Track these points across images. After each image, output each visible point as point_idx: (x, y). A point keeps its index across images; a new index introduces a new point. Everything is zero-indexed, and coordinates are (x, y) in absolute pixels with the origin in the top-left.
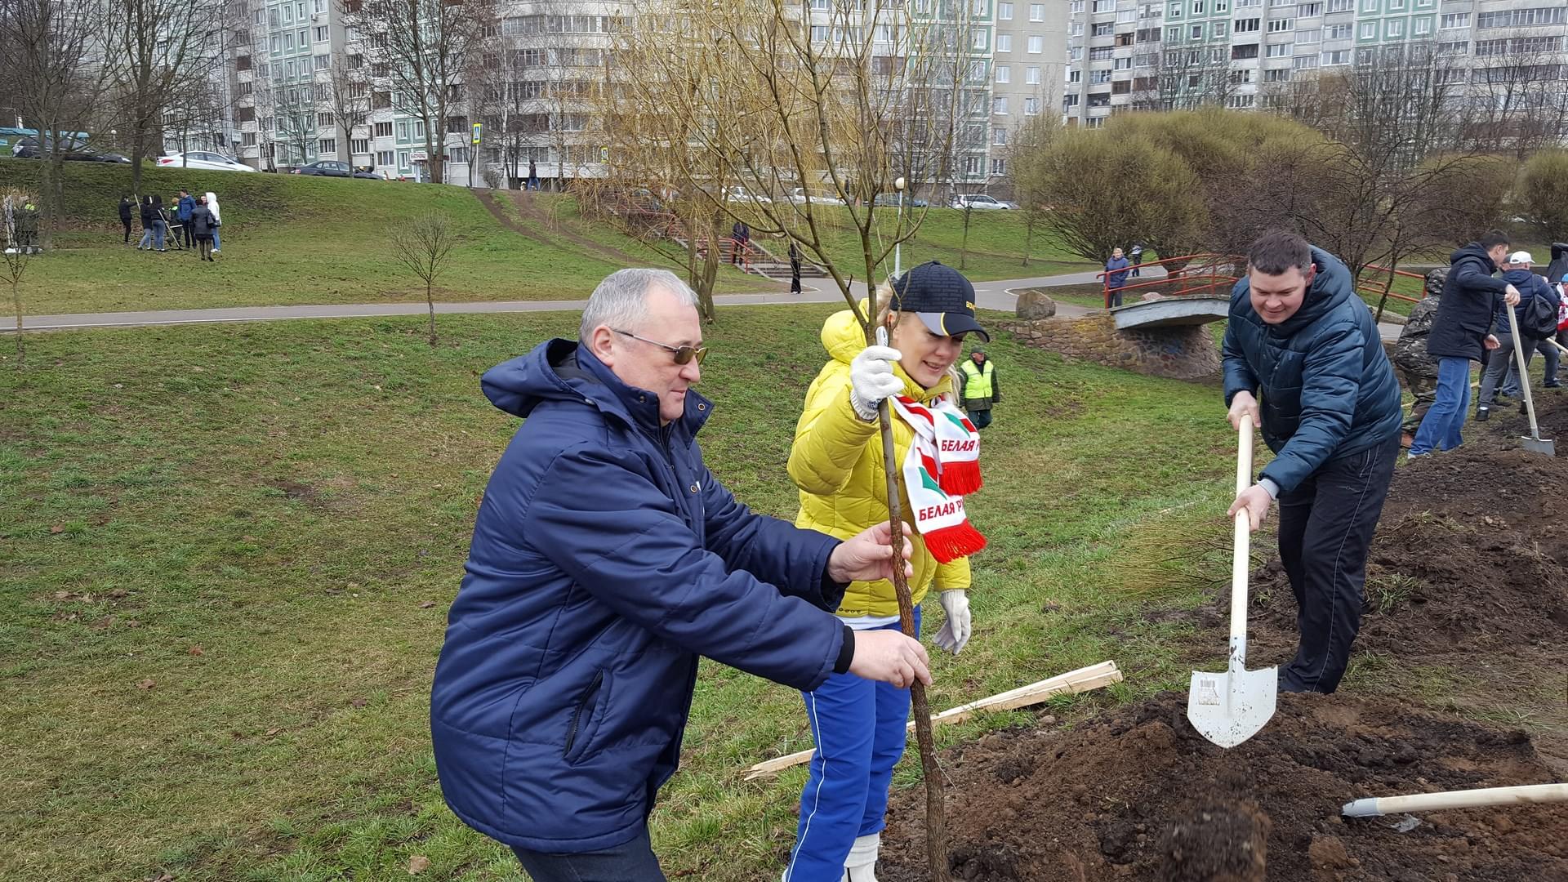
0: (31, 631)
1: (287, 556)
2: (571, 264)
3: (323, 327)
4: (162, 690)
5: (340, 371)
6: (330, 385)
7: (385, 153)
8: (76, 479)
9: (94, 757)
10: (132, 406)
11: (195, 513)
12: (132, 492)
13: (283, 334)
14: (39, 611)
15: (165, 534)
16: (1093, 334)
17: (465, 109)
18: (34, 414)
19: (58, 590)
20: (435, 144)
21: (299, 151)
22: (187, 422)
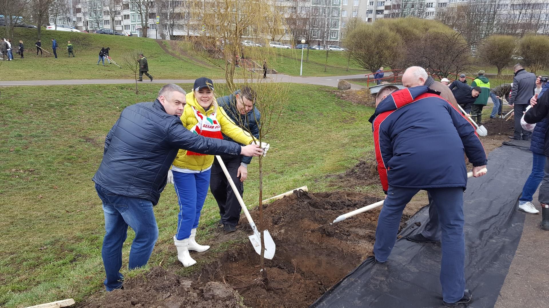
0: (4, 181)
1: (86, 160)
2: (188, 67)
3: (100, 87)
4: (44, 199)
5: (105, 102)
6: (102, 106)
7: (127, 25)
8: (18, 134)
9: (24, 217)
10: (36, 112)
11: (56, 146)
12: (36, 139)
13: (87, 89)
14: (7, 175)
15: (47, 152)
16: (363, 95)
17: (155, 10)
18: (4, 113)
19: (12, 168)
20: (144, 23)
21: (97, 24)
22: (54, 117)
